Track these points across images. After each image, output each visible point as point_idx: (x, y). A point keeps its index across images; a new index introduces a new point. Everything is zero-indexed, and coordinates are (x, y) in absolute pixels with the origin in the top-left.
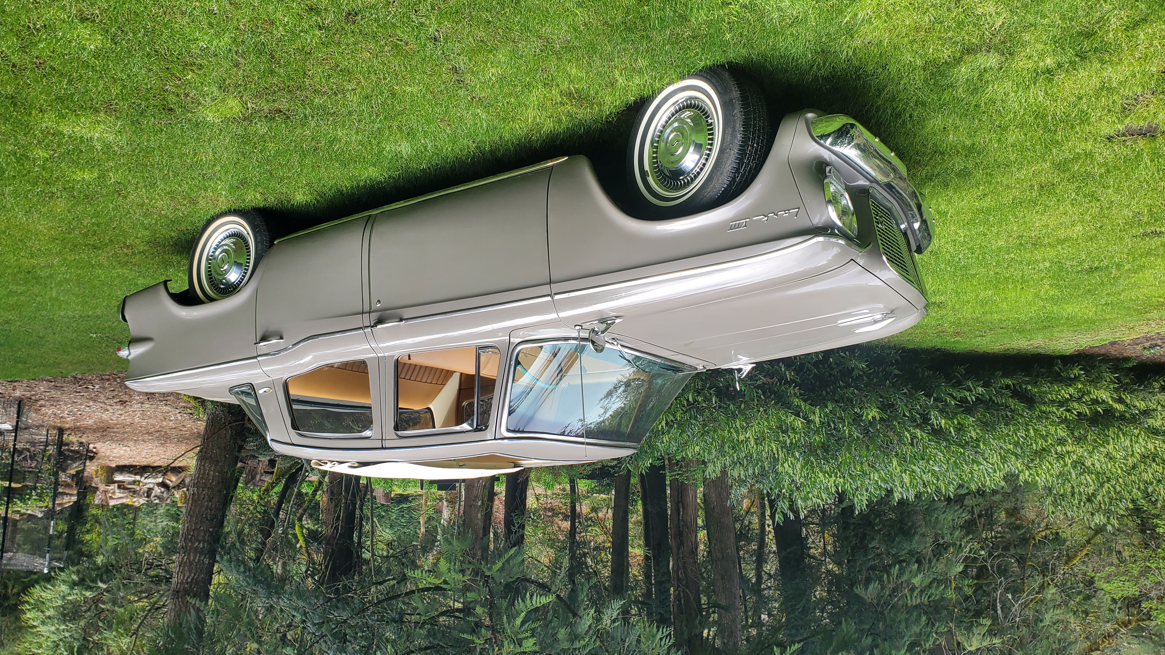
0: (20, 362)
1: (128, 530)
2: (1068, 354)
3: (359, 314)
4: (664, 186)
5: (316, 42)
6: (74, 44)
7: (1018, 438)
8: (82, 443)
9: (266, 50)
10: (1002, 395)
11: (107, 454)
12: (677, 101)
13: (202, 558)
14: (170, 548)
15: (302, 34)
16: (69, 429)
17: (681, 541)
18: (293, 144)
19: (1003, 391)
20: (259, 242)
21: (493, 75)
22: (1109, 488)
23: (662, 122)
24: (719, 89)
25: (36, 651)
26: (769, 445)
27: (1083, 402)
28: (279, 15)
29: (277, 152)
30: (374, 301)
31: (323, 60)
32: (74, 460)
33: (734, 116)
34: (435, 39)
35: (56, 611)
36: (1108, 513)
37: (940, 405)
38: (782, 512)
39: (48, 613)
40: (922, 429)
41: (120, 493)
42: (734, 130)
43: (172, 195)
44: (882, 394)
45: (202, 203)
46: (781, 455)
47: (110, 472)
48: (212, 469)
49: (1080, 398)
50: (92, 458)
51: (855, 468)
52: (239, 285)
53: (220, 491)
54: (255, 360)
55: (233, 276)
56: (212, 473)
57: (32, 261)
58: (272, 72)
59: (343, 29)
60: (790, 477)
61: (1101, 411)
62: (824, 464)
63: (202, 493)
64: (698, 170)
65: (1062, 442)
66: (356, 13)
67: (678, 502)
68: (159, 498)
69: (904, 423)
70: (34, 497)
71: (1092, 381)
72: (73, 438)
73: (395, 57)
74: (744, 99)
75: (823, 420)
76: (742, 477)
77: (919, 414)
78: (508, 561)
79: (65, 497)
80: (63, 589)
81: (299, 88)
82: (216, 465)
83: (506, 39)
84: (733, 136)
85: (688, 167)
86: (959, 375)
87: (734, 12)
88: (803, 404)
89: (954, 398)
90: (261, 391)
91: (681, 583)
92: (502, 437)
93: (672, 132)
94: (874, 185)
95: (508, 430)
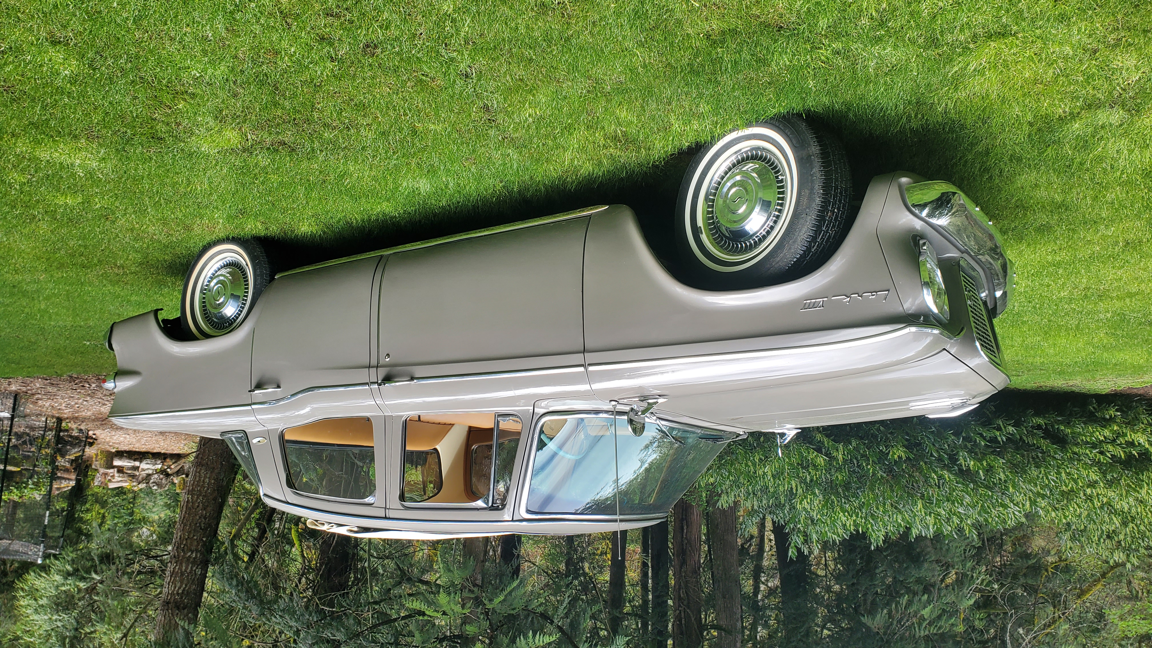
0: (13, 362)
1: (128, 509)
2: (1104, 393)
3: (366, 367)
4: (721, 247)
5: (327, 76)
6: (45, 69)
7: (1049, 482)
8: (81, 430)
9: (269, 81)
10: (1033, 435)
11: (107, 440)
12: (740, 150)
13: (194, 568)
14: (165, 539)
15: (311, 66)
16: (67, 418)
17: (684, 559)
18: (298, 177)
19: (1035, 431)
20: (258, 276)
21: (530, 115)
22: (1133, 528)
23: (721, 172)
24: (794, 142)
25: (28, 639)
26: (789, 483)
27: (1118, 445)
28: (284, 44)
29: (280, 183)
30: (382, 354)
31: (335, 93)
32: (73, 445)
33: (812, 176)
34: (467, 76)
35: (50, 600)
36: (1129, 550)
37: (969, 445)
38: (796, 546)
39: (41, 602)
40: (950, 471)
41: (119, 477)
42: (812, 192)
43: (165, 222)
44: (909, 431)
45: (197, 230)
46: (800, 491)
47: (110, 456)
48: (208, 475)
49: (1114, 440)
50: (91, 444)
51: (878, 509)
52: (235, 321)
53: (215, 499)
54: (249, 408)
55: (230, 310)
56: (207, 480)
57: (16, 276)
58: (276, 104)
59: (360, 61)
60: (807, 512)
61: (1136, 454)
62: (845, 503)
63: (197, 500)
64: (764, 233)
65: (1092, 484)
66: (375, 45)
67: (682, 520)
68: (158, 484)
69: (931, 463)
70: (30, 486)
71: (1129, 423)
72: (73, 425)
73: (419, 93)
74: (824, 155)
75: (846, 458)
76: (756, 507)
77: (947, 455)
78: (510, 593)
79: (63, 481)
80: (57, 579)
81: (308, 121)
82: (211, 472)
83: (549, 78)
84: (811, 199)
85: (751, 229)
86: (988, 412)
87: (823, 58)
88: (826, 440)
89: (984, 438)
90: (255, 441)
91: (682, 603)
92: (521, 518)
93: (733, 186)
94: (965, 256)
95: (528, 511)
